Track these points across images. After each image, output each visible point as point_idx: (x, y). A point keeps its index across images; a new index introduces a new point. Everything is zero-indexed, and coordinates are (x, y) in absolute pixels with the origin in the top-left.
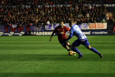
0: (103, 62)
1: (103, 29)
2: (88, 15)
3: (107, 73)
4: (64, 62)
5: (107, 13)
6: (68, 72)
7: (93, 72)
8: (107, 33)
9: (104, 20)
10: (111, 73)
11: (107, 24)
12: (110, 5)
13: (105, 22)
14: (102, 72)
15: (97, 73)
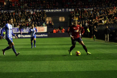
0: (43, 62)
1: (44, 32)
2: (30, 20)
3: (46, 71)
4: (8, 63)
5: (47, 18)
6: (11, 72)
7: (33, 71)
8: (47, 35)
9: (44, 24)
10: (49, 72)
11: (47, 28)
12: (50, 11)
13: (45, 26)
14: (41, 71)
15: (37, 71)
